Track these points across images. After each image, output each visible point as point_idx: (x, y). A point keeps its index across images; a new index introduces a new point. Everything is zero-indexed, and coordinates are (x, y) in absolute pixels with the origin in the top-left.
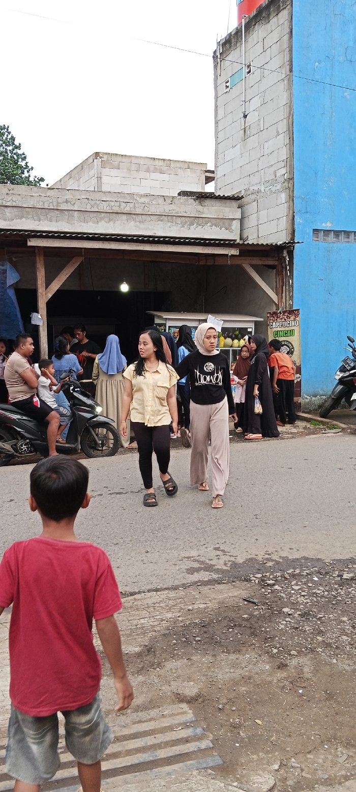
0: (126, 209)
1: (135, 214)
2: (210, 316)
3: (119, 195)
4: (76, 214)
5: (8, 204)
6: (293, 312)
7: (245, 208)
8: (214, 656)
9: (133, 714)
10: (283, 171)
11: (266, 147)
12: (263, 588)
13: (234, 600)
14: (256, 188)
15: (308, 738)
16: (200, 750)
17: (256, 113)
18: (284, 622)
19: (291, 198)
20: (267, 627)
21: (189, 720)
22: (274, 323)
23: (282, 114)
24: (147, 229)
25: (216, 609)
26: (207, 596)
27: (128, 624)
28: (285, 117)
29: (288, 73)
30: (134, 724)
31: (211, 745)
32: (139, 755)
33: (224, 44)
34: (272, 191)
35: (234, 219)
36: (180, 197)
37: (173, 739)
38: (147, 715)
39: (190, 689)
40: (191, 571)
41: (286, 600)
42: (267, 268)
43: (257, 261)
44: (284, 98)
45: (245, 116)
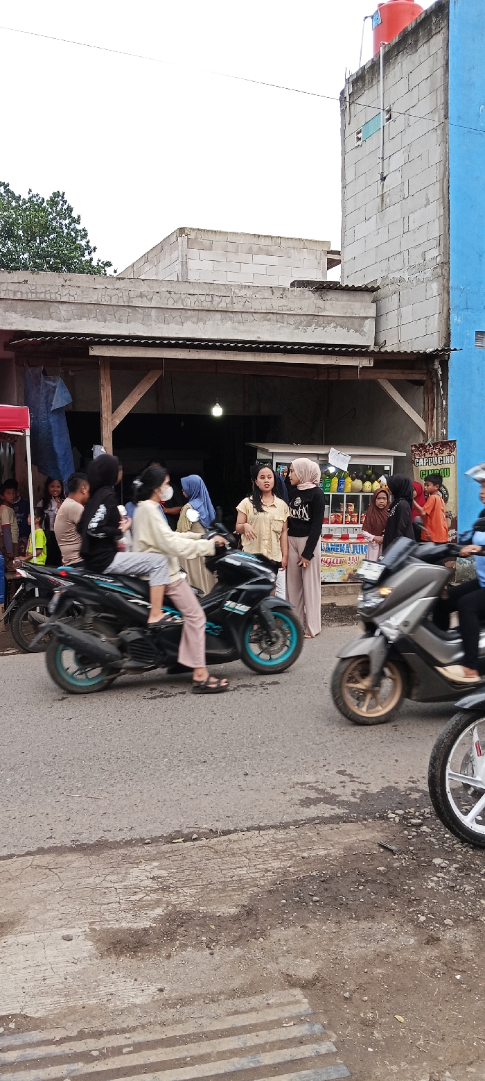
0: (220, 306)
1: (232, 312)
2: (333, 449)
3: (212, 287)
4: (153, 310)
5: (64, 299)
6: (448, 445)
7: (383, 302)
8: (339, 923)
9: (227, 1001)
10: (435, 252)
11: (411, 220)
12: (405, 829)
13: (365, 846)
14: (397, 275)
15: (469, 1044)
16: (319, 1055)
17: (398, 175)
18: (435, 879)
19: (446, 289)
20: (411, 885)
21: (304, 1013)
22: (421, 460)
23: (435, 173)
24: (249, 332)
25: (340, 857)
26: (329, 839)
27: (220, 875)
28: (438, 179)
29: (443, 120)
30: (228, 1015)
31: (334, 1050)
32: (235, 1060)
33: (355, 82)
34: (419, 280)
35: (367, 318)
36: (293, 289)
37: (282, 1038)
38: (247, 1004)
39: (306, 969)
40: (307, 802)
41: (437, 847)
42: (411, 385)
43: (398, 375)
44: (436, 155)
45: (383, 179)
